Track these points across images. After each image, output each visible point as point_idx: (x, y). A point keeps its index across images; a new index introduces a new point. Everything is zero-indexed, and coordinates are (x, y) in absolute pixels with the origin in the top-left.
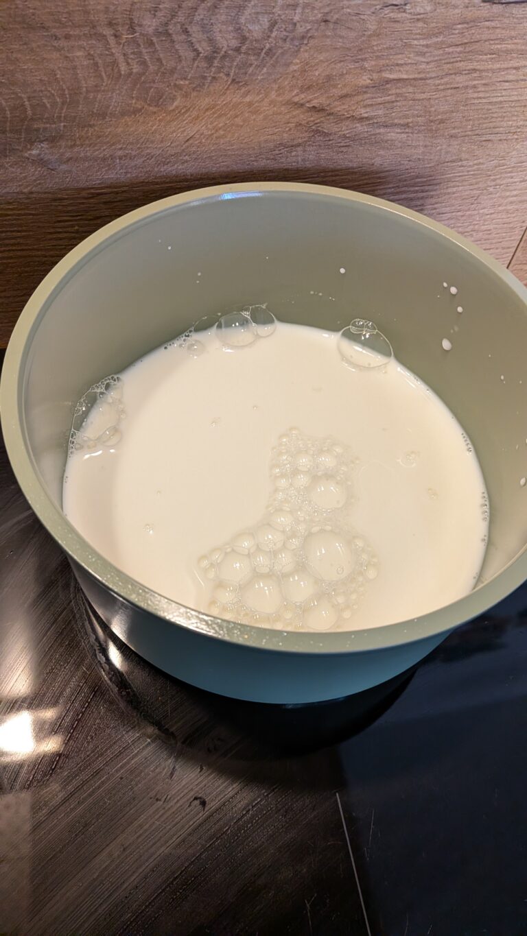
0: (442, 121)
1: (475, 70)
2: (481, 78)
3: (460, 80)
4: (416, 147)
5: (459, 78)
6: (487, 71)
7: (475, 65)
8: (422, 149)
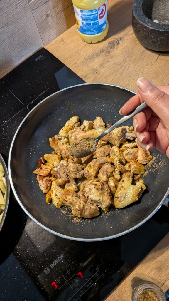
0: (7, 23)
1: (6, 12)
2: (8, 13)
3: (5, 15)
4: (7, 30)
5: (4, 15)
6: (8, 11)
7: (5, 12)
8: (8, 30)
